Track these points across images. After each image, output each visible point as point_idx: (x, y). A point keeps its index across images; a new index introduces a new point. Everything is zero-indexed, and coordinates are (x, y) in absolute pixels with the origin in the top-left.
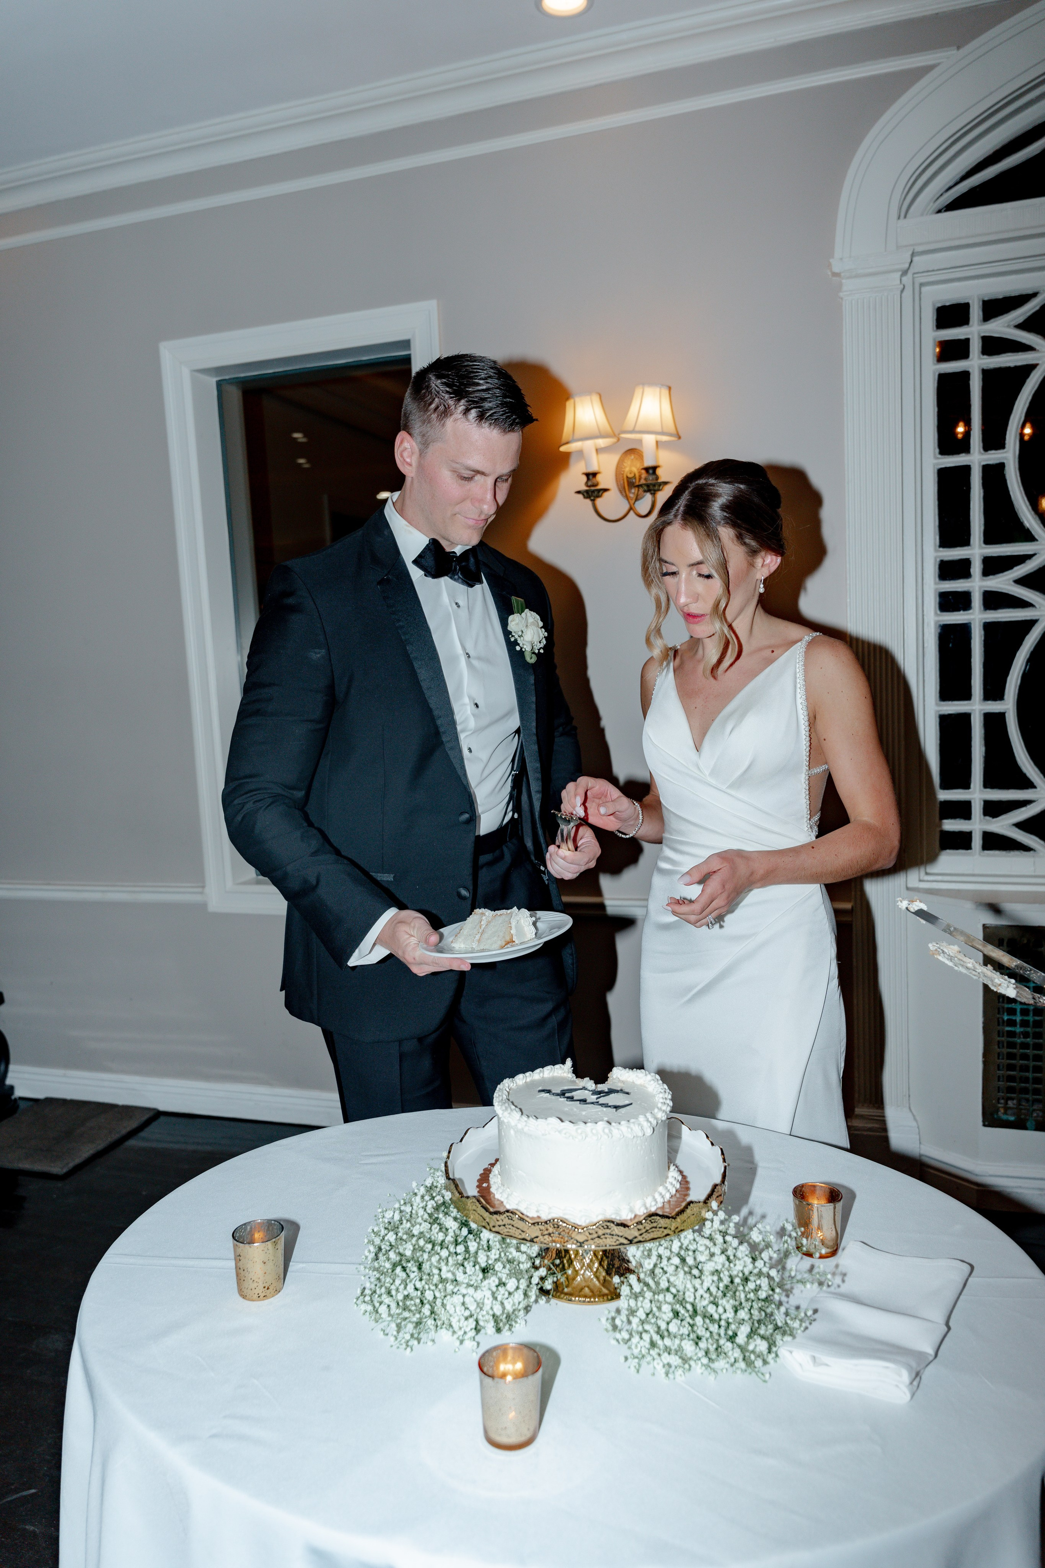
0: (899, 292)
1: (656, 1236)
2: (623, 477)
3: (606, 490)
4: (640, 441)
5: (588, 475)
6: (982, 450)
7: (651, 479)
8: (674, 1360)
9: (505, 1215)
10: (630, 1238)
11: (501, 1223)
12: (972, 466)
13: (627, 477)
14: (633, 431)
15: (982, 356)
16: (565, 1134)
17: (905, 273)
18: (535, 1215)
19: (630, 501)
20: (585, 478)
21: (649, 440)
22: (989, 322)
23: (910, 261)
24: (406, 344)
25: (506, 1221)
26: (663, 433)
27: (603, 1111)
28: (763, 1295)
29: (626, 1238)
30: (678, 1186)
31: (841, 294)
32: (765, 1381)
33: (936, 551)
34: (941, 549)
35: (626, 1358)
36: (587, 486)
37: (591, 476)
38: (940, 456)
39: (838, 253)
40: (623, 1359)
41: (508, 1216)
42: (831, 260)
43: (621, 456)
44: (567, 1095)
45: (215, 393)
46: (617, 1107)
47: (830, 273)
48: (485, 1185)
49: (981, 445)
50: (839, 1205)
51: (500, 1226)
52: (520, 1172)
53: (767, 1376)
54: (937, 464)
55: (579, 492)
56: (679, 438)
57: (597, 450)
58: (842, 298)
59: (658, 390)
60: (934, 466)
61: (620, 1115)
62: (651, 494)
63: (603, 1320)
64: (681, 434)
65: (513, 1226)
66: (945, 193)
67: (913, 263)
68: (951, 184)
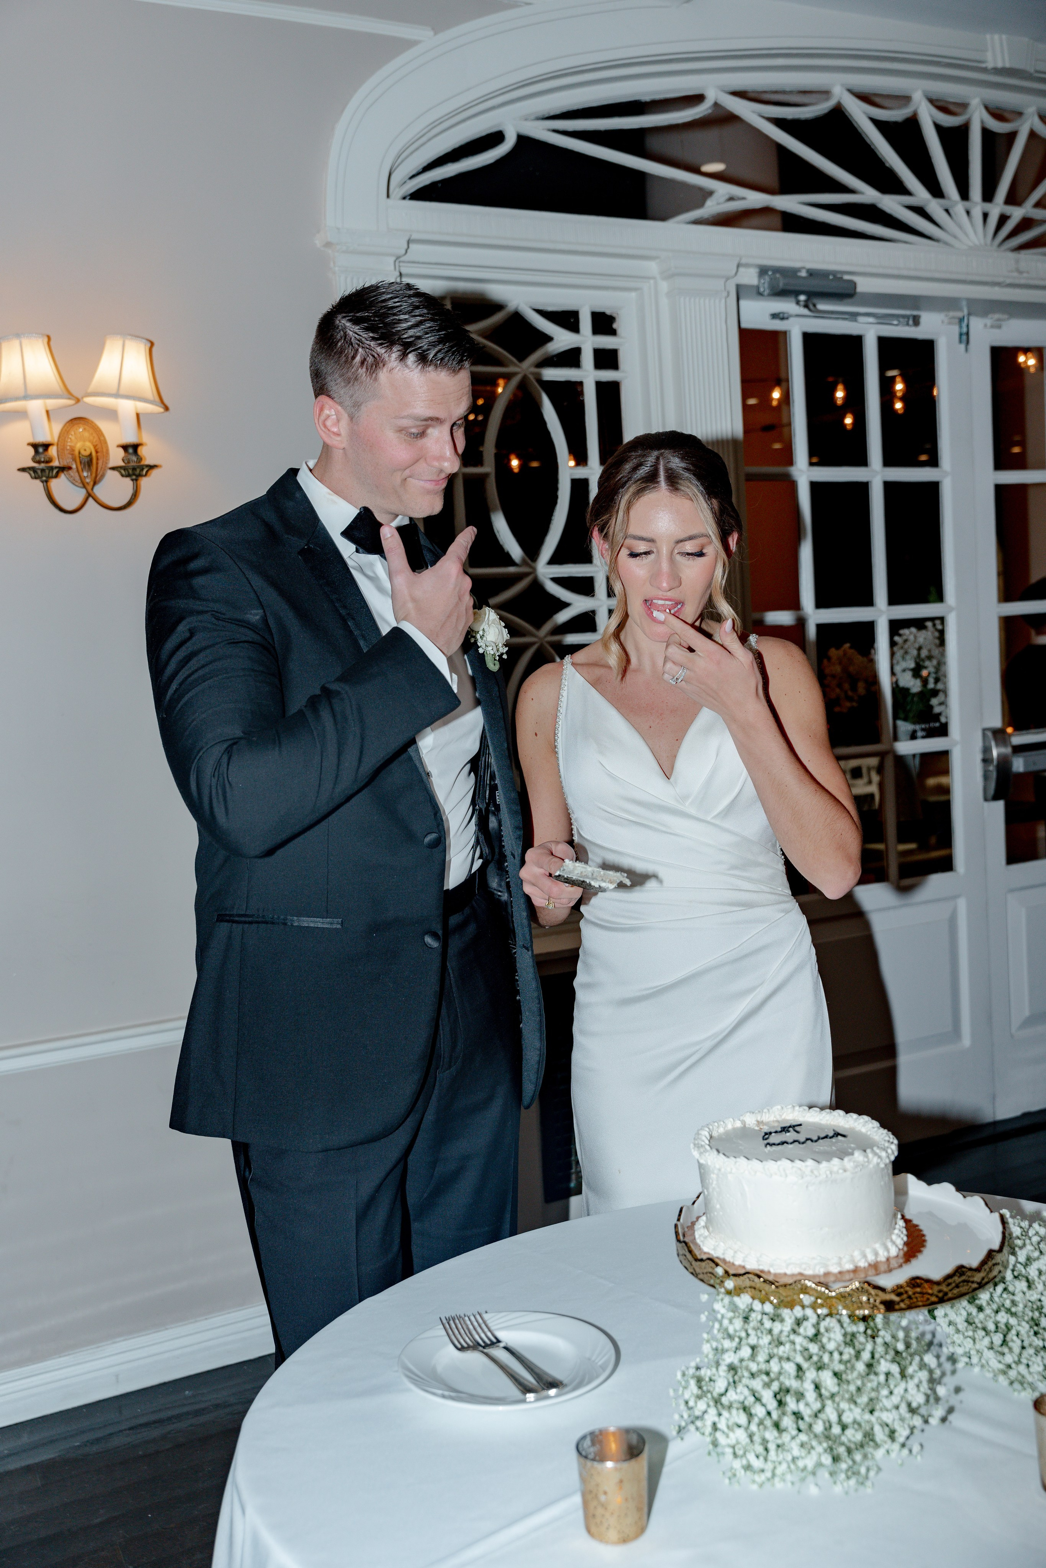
2: (72, 453)
3: (63, 469)
4: (115, 408)
5: (35, 446)
7: (132, 459)
13: (79, 453)
17: (400, 259)
19: (86, 485)
20: (31, 451)
21: (127, 408)
23: (406, 246)
26: (143, 400)
31: (335, 269)
36: (39, 462)
37: (40, 448)
39: (330, 221)
55: (23, 470)
56: (165, 410)
57: (47, 412)
58: (335, 274)
62: (132, 480)
66: (408, 181)
67: (408, 251)
68: (414, 172)
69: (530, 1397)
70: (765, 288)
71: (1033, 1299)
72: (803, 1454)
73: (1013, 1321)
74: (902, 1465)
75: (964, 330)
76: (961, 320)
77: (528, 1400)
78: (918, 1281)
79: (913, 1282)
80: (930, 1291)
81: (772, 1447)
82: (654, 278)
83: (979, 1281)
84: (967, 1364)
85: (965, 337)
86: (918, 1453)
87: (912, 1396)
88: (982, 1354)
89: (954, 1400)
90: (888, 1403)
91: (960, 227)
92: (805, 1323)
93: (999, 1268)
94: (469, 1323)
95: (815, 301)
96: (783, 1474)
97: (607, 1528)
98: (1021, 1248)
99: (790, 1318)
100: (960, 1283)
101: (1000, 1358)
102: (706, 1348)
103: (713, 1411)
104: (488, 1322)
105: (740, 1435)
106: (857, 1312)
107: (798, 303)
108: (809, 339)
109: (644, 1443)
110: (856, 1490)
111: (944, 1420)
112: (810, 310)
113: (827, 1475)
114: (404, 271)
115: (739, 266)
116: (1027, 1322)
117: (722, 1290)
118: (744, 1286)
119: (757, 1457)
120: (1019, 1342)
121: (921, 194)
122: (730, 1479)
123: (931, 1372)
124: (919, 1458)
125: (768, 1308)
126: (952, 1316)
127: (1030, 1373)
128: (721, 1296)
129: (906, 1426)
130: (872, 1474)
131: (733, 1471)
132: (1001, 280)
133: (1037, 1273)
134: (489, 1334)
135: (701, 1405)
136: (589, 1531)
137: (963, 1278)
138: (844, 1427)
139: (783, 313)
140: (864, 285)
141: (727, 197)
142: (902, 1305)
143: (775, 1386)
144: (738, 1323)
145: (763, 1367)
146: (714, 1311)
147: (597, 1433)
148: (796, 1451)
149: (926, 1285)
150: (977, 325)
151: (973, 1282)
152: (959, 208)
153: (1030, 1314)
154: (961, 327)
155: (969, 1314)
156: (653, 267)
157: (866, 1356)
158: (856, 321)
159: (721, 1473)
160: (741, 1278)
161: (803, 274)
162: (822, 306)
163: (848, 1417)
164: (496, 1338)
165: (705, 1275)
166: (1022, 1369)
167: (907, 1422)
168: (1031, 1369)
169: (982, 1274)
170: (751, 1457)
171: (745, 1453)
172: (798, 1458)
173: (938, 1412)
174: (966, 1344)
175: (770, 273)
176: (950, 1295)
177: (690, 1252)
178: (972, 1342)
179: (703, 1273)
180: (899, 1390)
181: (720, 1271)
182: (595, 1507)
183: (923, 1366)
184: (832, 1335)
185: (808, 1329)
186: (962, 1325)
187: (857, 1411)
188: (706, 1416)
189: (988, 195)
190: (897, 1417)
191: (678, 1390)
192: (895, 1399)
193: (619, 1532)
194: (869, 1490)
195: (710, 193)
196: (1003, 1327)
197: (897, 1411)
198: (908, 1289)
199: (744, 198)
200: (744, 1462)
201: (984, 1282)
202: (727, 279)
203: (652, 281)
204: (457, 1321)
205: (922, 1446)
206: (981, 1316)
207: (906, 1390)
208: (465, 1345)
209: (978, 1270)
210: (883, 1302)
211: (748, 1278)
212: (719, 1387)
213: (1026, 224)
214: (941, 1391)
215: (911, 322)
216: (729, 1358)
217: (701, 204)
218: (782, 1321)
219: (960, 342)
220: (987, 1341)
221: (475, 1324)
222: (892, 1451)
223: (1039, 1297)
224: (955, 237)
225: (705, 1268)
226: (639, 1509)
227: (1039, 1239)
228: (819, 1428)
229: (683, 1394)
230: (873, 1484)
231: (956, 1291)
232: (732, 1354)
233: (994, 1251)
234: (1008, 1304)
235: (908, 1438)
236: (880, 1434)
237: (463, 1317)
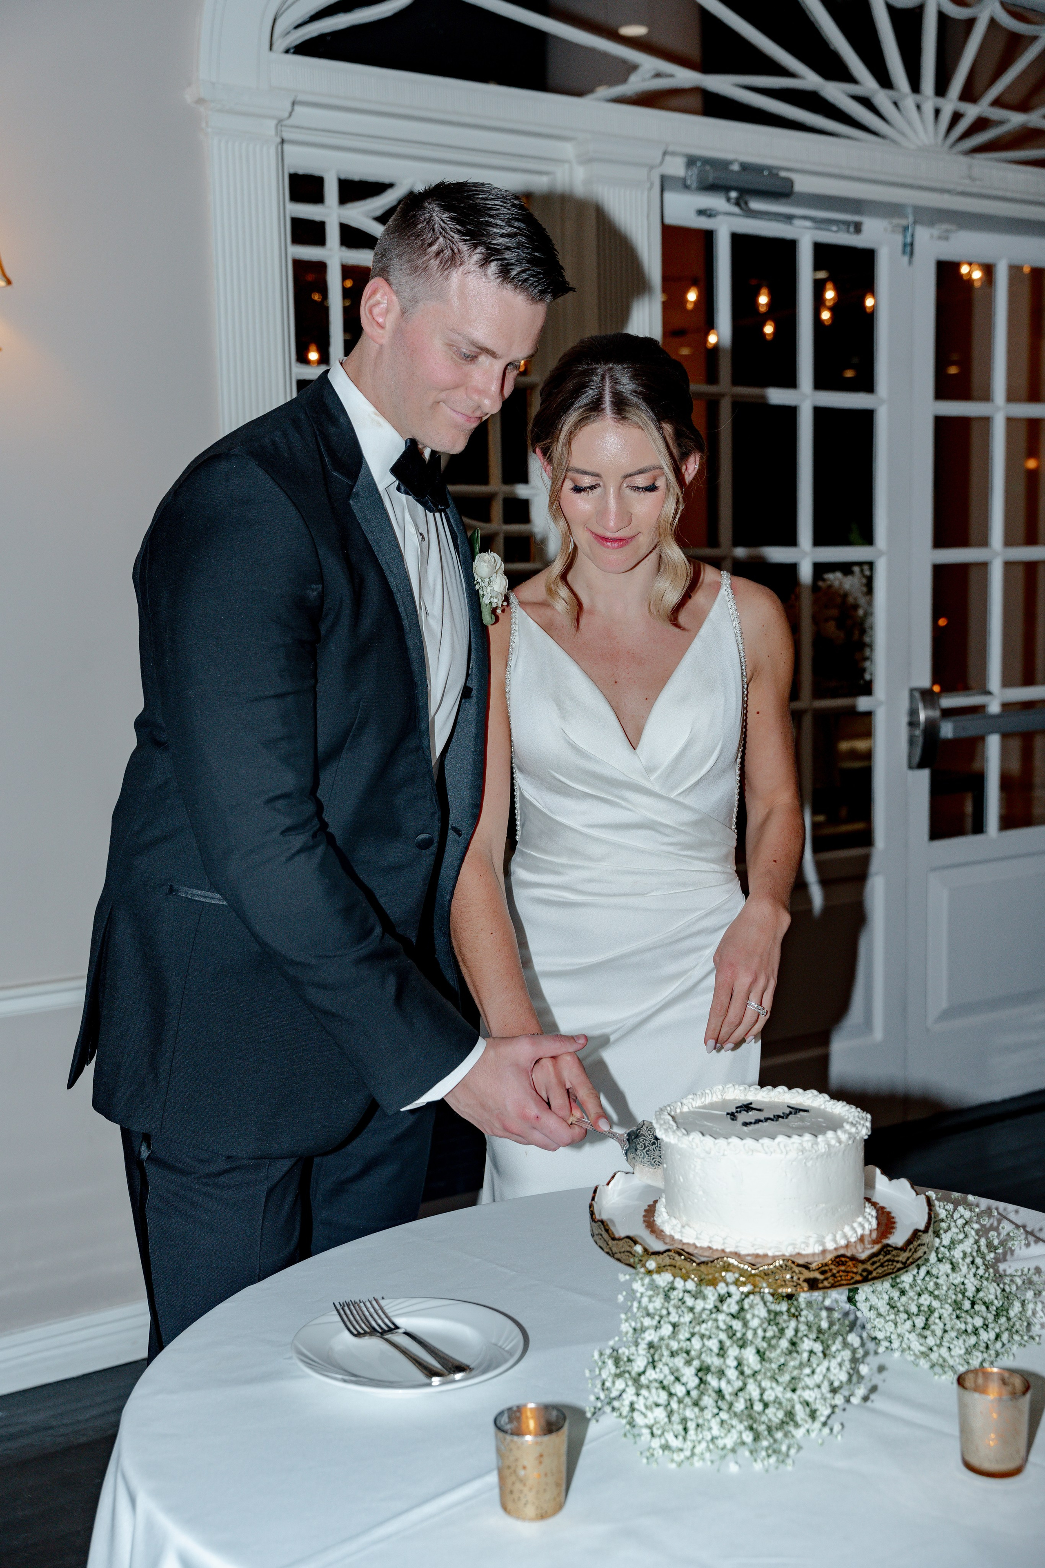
0: (274, 146)
15: (340, 247)
22: (346, 206)
23: (289, 108)
38: (294, 363)
54: (294, 374)
56: (7, 282)
60: (291, 376)
64: (7, 277)
66: (293, 31)
67: (293, 114)
68: (299, 22)
69: (436, 1380)
70: (692, 181)
71: (956, 1282)
72: (722, 1435)
73: (936, 1304)
74: (822, 1444)
75: (909, 240)
76: (905, 229)
77: (433, 1384)
78: (843, 1259)
79: (838, 1260)
80: (855, 1270)
81: (691, 1425)
82: (569, 162)
83: (904, 1260)
84: (887, 1348)
85: (909, 248)
86: (838, 1433)
87: (835, 1375)
88: (903, 1337)
89: (877, 1379)
90: (810, 1382)
91: (909, 122)
92: (729, 1300)
93: (924, 1248)
94: (364, 1309)
95: (748, 198)
96: (702, 1454)
97: (525, 1504)
98: (946, 1232)
99: (713, 1295)
100: (885, 1262)
101: (922, 1341)
102: (625, 1327)
103: (631, 1390)
104: (385, 1308)
105: (660, 1414)
106: (780, 1290)
107: (728, 200)
108: (738, 240)
109: (565, 1419)
110: (777, 1468)
111: (866, 1399)
112: (741, 208)
113: (747, 1454)
114: (286, 136)
115: (665, 153)
116: (951, 1305)
117: (642, 1270)
118: (663, 1264)
119: (676, 1437)
120: (941, 1325)
121: (868, 83)
122: (647, 1458)
123: (854, 1351)
124: (839, 1437)
125: (691, 1285)
126: (874, 1300)
127: (952, 1356)
128: (641, 1275)
129: (828, 1405)
130: (793, 1452)
131: (651, 1451)
132: (951, 186)
133: (961, 1255)
134: (386, 1321)
135: (620, 1384)
136: (505, 1507)
137: (889, 1257)
138: (766, 1405)
139: (710, 210)
140: (802, 184)
141: (653, 73)
142: (826, 1283)
143: (696, 1363)
144: (658, 1302)
145: (685, 1345)
146: (633, 1290)
147: (515, 1409)
148: (716, 1431)
149: (850, 1263)
150: (924, 236)
151: (897, 1262)
152: (909, 101)
153: (954, 1297)
154: (905, 237)
155: (891, 1299)
156: (568, 150)
157: (790, 1333)
158: (791, 224)
159: (639, 1453)
160: (661, 1256)
161: (736, 167)
162: (755, 205)
163: (770, 1395)
164: (393, 1324)
165: (622, 1254)
166: (944, 1351)
167: (829, 1401)
168: (953, 1353)
169: (907, 1254)
170: (670, 1437)
171: (663, 1433)
172: (717, 1438)
173: (861, 1391)
174: (887, 1329)
175: (699, 164)
176: (874, 1274)
177: (607, 1231)
178: (893, 1326)
179: (620, 1253)
180: (821, 1370)
181: (639, 1249)
182: (513, 1483)
183: (845, 1344)
184: (756, 1312)
185: (731, 1306)
186: (883, 1308)
187: (779, 1389)
188: (624, 1396)
189: (941, 90)
190: (819, 1396)
191: (594, 1371)
192: (818, 1378)
193: (537, 1507)
194: (789, 1468)
195: (633, 68)
196: (926, 1309)
197: (819, 1390)
198: (832, 1267)
199: (671, 76)
200: (663, 1441)
201: (908, 1262)
202: (651, 168)
203: (566, 166)
204: (352, 1307)
205: (842, 1425)
206: (904, 1299)
207: (828, 1369)
208: (362, 1331)
209: (903, 1249)
210: (805, 1280)
211: (669, 1256)
212: (638, 1366)
213: (981, 124)
214: (864, 1369)
215: (852, 229)
216: (650, 1336)
217: (624, 80)
218: (704, 1298)
219: (904, 252)
220: (909, 1324)
221: (372, 1310)
222: (813, 1431)
223: (962, 1280)
224: (903, 134)
225: (622, 1247)
226: (558, 1485)
227: (964, 1222)
228: (740, 1406)
229: (600, 1374)
230: (794, 1462)
231: (880, 1270)
232: (652, 1331)
233: (920, 1231)
234: (931, 1286)
235: (829, 1417)
236: (800, 1413)
237: (358, 1302)
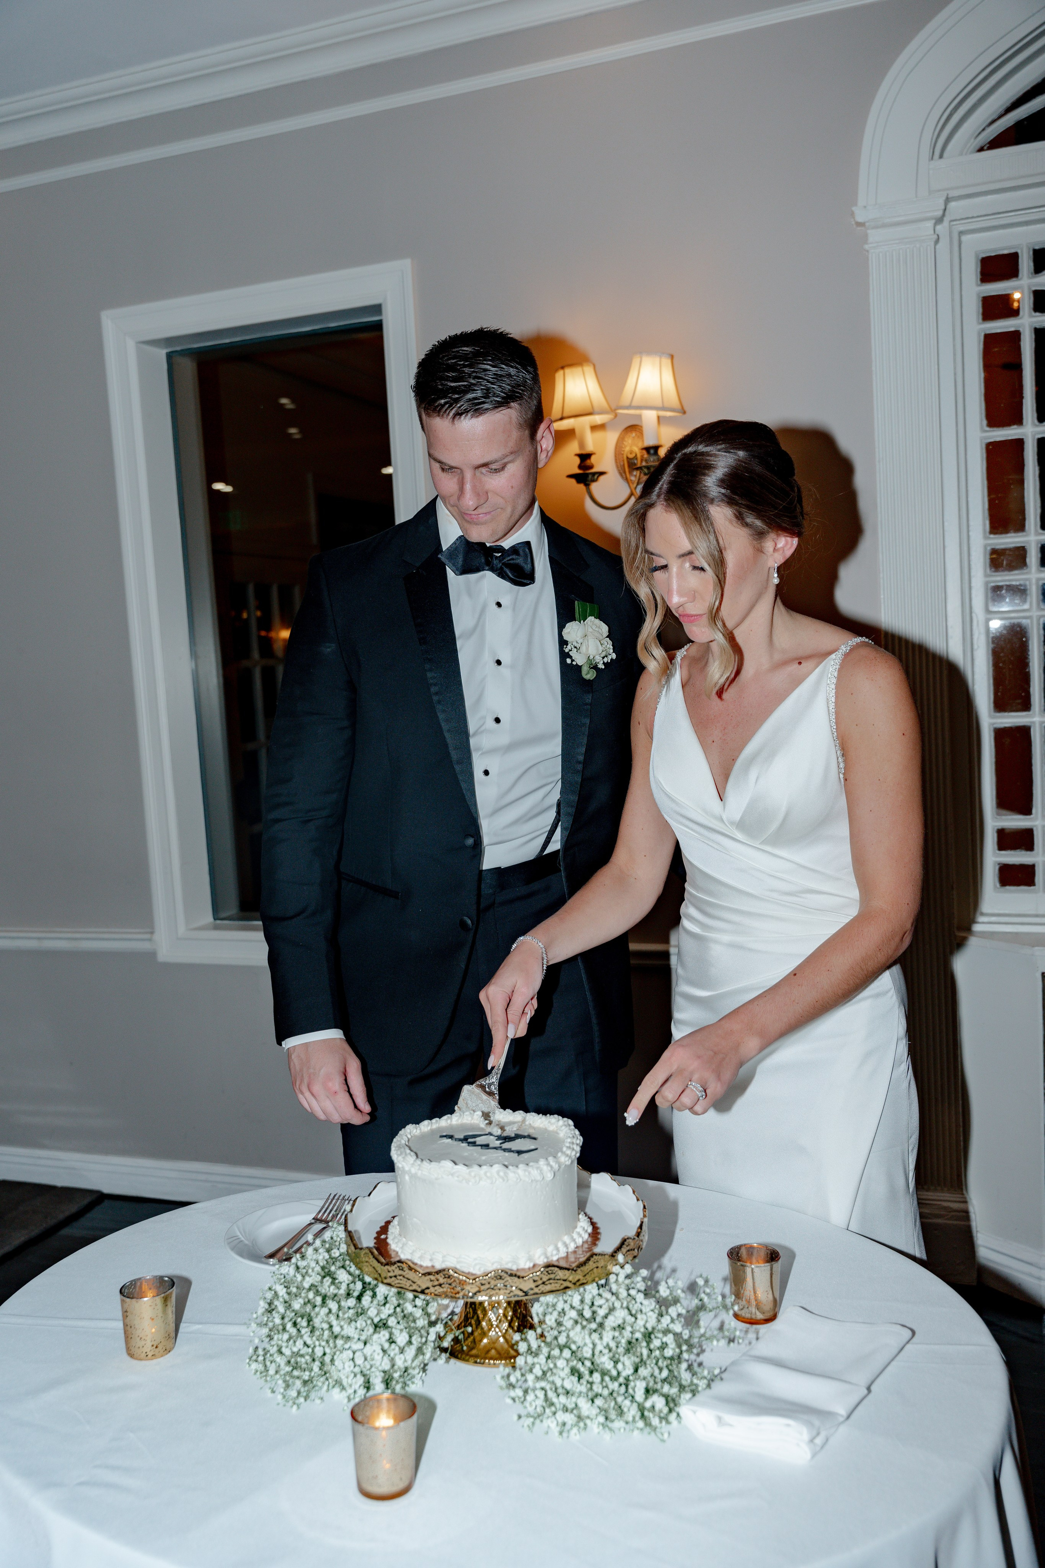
0: (933, 243)
1: (554, 1289)
2: (623, 458)
3: (602, 473)
4: (640, 417)
5: (581, 456)
6: (1036, 421)
7: (652, 460)
8: (569, 1418)
9: (396, 1266)
10: (525, 1289)
11: (391, 1274)
12: (1025, 440)
13: (627, 458)
14: (629, 407)
15: (1033, 314)
16: (458, 1177)
17: (939, 220)
18: (429, 1264)
19: (631, 484)
20: (577, 461)
21: (649, 417)
22: (1040, 274)
23: (943, 207)
24: (377, 309)
25: (398, 1272)
26: (663, 409)
27: (505, 1156)
28: (668, 1353)
29: (521, 1290)
30: (586, 1236)
31: (866, 247)
32: (663, 1441)
33: (986, 538)
34: (992, 536)
35: (520, 1417)
36: (580, 469)
37: (584, 457)
38: (988, 429)
39: (861, 201)
40: (516, 1418)
41: (399, 1267)
42: (854, 209)
43: (621, 434)
44: (470, 1140)
45: (165, 366)
46: (519, 1152)
47: (853, 223)
48: (383, 1237)
49: (1035, 415)
50: (777, 1266)
51: (391, 1277)
52: (415, 1219)
53: (666, 1435)
54: (985, 438)
55: (570, 476)
56: (684, 412)
57: (592, 428)
58: (868, 251)
59: (657, 359)
60: (981, 440)
61: (523, 1159)
63: (498, 1377)
64: (686, 408)
65: (404, 1277)
67: (951, 209)
